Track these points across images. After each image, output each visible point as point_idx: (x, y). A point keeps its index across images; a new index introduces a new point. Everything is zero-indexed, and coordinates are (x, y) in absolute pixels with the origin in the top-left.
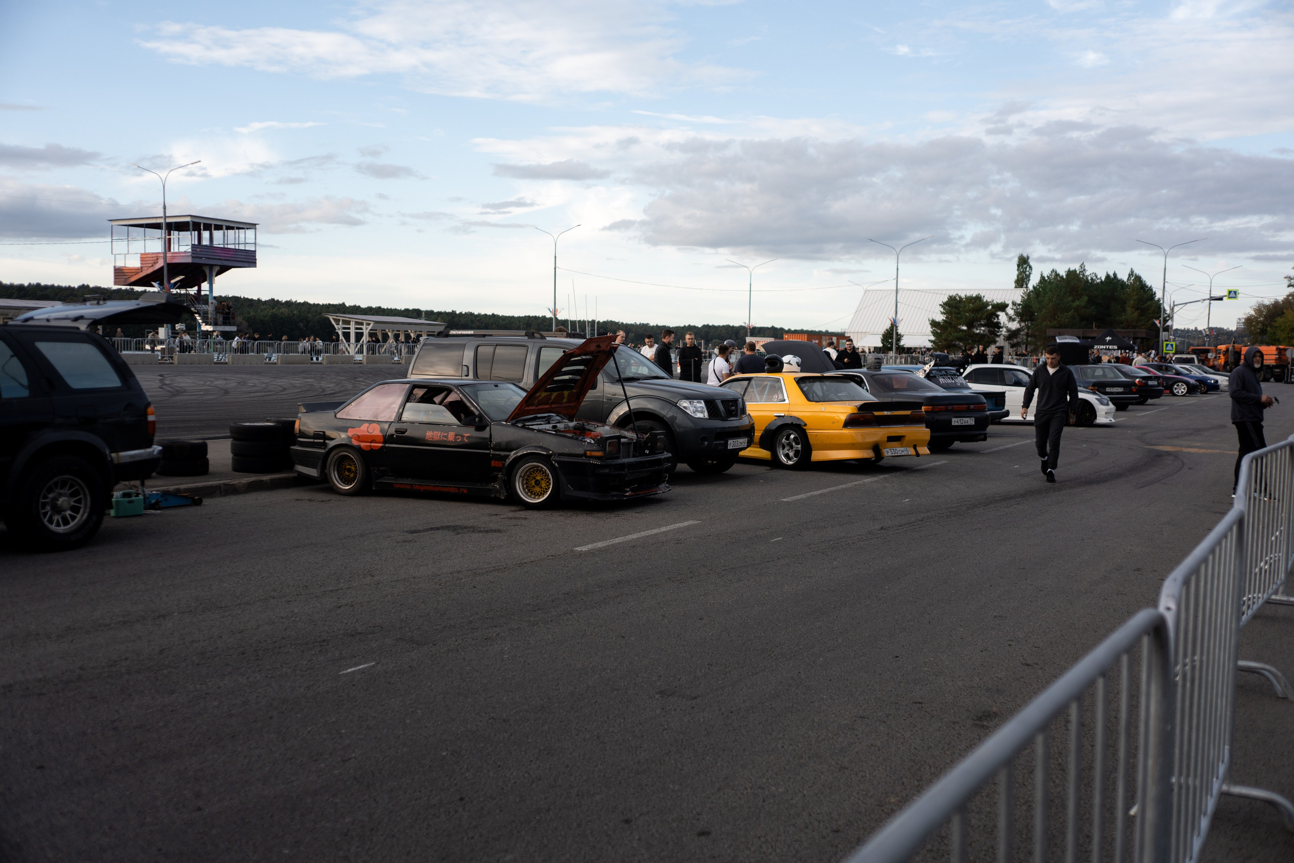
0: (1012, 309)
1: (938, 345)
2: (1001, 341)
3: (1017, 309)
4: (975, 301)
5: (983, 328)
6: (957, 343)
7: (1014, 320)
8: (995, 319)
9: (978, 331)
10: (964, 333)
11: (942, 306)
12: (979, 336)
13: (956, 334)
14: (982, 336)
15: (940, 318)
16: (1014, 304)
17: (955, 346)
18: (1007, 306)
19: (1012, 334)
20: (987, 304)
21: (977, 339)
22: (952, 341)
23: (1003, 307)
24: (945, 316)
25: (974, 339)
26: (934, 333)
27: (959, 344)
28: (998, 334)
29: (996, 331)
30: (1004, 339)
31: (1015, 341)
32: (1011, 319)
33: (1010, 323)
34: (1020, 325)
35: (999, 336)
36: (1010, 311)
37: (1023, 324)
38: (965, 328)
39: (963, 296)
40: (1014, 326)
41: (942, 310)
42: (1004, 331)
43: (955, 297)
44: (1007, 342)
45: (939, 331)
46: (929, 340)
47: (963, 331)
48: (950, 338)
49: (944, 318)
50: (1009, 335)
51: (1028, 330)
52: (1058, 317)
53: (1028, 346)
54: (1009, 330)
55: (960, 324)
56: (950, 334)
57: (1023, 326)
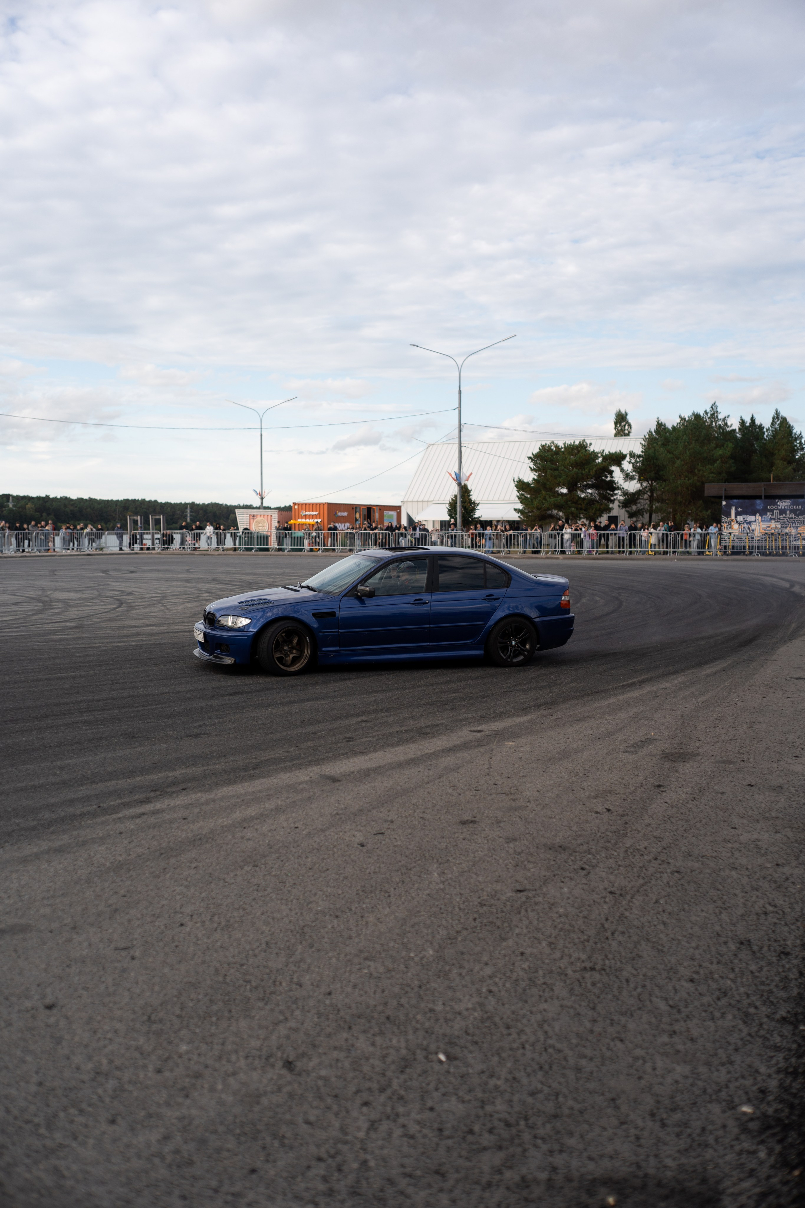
0: (630, 462)
1: (528, 517)
2: (616, 510)
3: (637, 462)
4: (579, 452)
5: (590, 491)
6: (555, 512)
7: (632, 478)
8: (607, 477)
9: (583, 495)
10: (565, 498)
11: (532, 460)
12: (586, 502)
13: (553, 499)
14: (590, 502)
15: (529, 477)
16: (632, 455)
17: (552, 516)
18: (623, 457)
19: (631, 499)
20: (595, 455)
21: (583, 506)
22: (548, 509)
23: (617, 459)
24: (537, 474)
25: (579, 506)
26: (522, 499)
27: (557, 514)
28: (612, 498)
29: (609, 494)
30: (619, 506)
31: (634, 508)
32: (628, 477)
33: (627, 483)
34: (641, 485)
35: (613, 501)
36: (627, 466)
37: (645, 484)
38: (565, 491)
39: (561, 444)
40: (633, 486)
41: (532, 465)
42: (619, 496)
43: (549, 447)
44: (624, 509)
45: (529, 496)
46: (515, 510)
47: (562, 494)
48: (546, 505)
49: (536, 478)
50: (625, 500)
51: (652, 492)
52: (699, 471)
53: (654, 516)
54: (625, 493)
55: (558, 485)
56: (545, 499)
57: (646, 487)
